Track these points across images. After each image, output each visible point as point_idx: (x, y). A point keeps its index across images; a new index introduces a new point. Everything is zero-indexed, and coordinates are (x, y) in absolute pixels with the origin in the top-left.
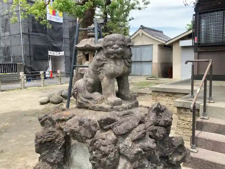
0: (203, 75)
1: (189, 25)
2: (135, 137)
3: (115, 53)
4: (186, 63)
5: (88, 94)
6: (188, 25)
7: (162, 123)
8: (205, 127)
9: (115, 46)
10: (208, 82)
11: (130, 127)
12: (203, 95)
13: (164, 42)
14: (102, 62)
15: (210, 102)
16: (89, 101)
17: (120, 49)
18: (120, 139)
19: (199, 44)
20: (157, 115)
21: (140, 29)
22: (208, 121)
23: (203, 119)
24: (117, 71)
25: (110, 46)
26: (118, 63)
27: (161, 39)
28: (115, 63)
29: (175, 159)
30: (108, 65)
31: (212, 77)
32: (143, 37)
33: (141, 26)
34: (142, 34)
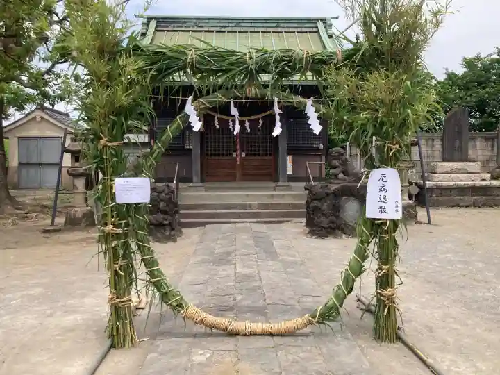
32: (43, 123)
34: (42, 117)
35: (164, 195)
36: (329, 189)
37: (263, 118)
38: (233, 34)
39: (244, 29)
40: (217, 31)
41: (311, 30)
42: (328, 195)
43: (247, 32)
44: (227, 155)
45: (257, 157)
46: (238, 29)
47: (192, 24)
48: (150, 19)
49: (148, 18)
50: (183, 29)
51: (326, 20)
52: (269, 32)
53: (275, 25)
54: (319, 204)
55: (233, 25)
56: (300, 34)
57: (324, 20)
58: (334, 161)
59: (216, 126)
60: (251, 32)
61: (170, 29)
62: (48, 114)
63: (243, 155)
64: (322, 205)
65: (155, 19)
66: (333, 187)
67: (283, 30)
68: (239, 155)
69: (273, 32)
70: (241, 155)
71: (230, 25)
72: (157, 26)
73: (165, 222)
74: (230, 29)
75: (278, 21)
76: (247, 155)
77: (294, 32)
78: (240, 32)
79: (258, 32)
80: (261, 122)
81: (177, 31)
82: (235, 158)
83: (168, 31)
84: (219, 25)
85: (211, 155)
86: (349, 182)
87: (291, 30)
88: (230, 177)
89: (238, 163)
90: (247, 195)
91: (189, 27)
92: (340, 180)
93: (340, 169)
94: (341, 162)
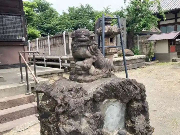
36: (86, 93)
92: (92, 75)
93: (91, 59)
94: (92, 50)
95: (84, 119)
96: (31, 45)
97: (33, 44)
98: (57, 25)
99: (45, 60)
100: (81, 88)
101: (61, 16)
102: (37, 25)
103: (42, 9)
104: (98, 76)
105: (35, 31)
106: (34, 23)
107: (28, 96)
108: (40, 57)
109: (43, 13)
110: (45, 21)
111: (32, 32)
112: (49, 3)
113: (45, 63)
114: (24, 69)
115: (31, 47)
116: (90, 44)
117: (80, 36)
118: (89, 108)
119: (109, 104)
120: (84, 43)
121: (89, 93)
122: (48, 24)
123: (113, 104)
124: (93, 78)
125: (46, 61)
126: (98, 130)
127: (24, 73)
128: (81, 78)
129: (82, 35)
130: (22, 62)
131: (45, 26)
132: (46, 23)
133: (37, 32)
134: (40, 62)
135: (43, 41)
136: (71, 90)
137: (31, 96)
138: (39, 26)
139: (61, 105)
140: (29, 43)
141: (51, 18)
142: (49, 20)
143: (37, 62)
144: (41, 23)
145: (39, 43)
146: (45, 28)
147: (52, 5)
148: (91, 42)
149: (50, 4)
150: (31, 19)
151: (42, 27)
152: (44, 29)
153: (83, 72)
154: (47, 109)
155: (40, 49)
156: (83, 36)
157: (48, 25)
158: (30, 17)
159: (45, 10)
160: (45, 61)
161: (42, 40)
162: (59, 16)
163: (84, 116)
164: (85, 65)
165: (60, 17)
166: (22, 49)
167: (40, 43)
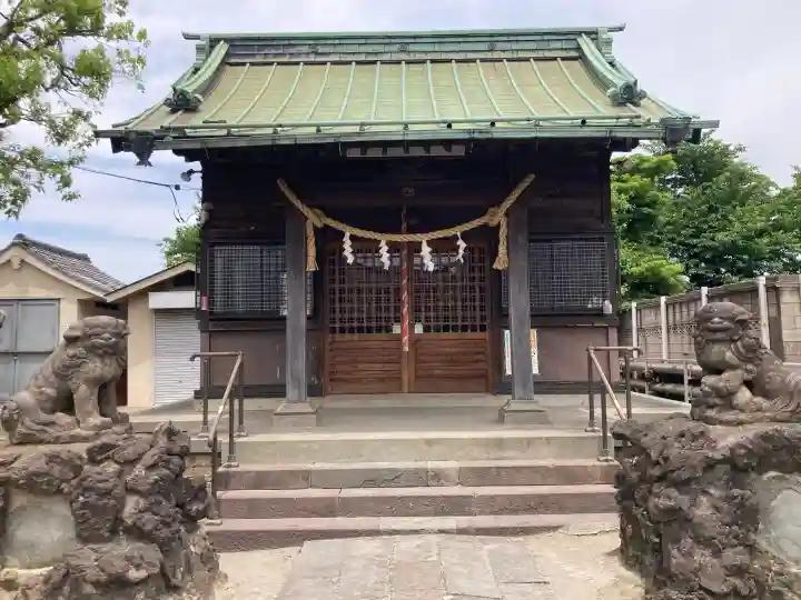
0: (224, 388)
1: (171, 241)
2: (151, 462)
3: (105, 346)
4: (192, 359)
5: (44, 417)
6: (166, 240)
7: (177, 449)
8: (233, 481)
9: (107, 335)
10: (236, 402)
11: (141, 451)
12: (227, 427)
13: (101, 295)
14: (80, 361)
15: (240, 436)
16: (47, 428)
17: (114, 339)
18: (127, 468)
19: (211, 313)
20: (169, 439)
21: (13, 245)
22: (239, 469)
23: (230, 466)
24: (105, 374)
25: (97, 335)
26: (107, 361)
27: (90, 285)
28: (103, 361)
29: (194, 508)
30: (91, 365)
31: (244, 391)
32: (25, 271)
33: (20, 236)
34: (22, 261)
35: (139, 470)
36: (712, 444)
37: (465, 236)
38: (394, 67)
39: (419, 57)
40: (358, 63)
41: (564, 54)
42: (710, 465)
43: (424, 62)
44: (379, 330)
45: (451, 335)
46: (404, 56)
47: (305, 49)
48: (214, 41)
49: (211, 40)
50: (286, 59)
51: (597, 33)
52: (474, 61)
53: (484, 47)
54: (683, 500)
55: (395, 48)
56: (541, 63)
57: (592, 34)
58: (716, 348)
59: (346, 258)
60: (433, 61)
61: (259, 59)
62: (33, 255)
63: (419, 329)
64: (694, 503)
65: (228, 40)
66: (727, 438)
67: (502, 55)
68: (409, 330)
69: (482, 60)
70: (412, 327)
71: (387, 48)
72: (228, 55)
73: (134, 574)
74: (386, 57)
75: (492, 38)
76: (427, 329)
77: (527, 60)
78: (408, 62)
79: (449, 61)
80: (462, 244)
81: (271, 64)
82: (399, 338)
83: (252, 64)
84: (363, 49)
85: (342, 331)
86: (774, 420)
87: (521, 55)
88: (389, 383)
89: (406, 349)
90: (429, 442)
91: (299, 54)
92: (742, 411)
93: (739, 372)
94: (741, 350)
95: (704, 499)
96: (640, 320)
97: (649, 318)
98: (761, 234)
99: (687, 378)
100: (702, 433)
101: (785, 192)
102: (672, 240)
103: (697, 173)
104: (760, 414)
105: (662, 265)
106: (658, 234)
107: (605, 463)
108: (670, 366)
109: (699, 189)
110: (706, 222)
111: (651, 269)
112: (727, 147)
113: (686, 389)
114: (597, 398)
115: (640, 329)
116: (736, 338)
117: (710, 319)
118: (719, 480)
119: (784, 484)
120: (719, 335)
121: (721, 444)
122: (719, 231)
123: (795, 487)
124: (742, 416)
125: (690, 382)
126: (735, 528)
127: (598, 412)
128: (711, 413)
129: (714, 317)
130: (596, 379)
131: (704, 241)
132: (710, 227)
133: (672, 267)
134: (669, 387)
135: (684, 309)
136: (683, 436)
137: (609, 466)
138: (680, 243)
139: (658, 463)
140: (634, 311)
141: (734, 207)
142: (725, 217)
143: (658, 386)
144: (690, 231)
145: (671, 318)
146: (706, 248)
147: (739, 154)
148: (740, 332)
149: (732, 148)
150: (649, 220)
151: (695, 246)
152: (701, 252)
153: (717, 401)
154: (634, 475)
155: (672, 337)
156: (716, 320)
157: (720, 236)
158: (646, 210)
159: (708, 176)
160: (686, 382)
161: (681, 303)
162: (774, 192)
163: (705, 493)
164: (721, 384)
165: (779, 196)
166: (600, 338)
167: (674, 315)
